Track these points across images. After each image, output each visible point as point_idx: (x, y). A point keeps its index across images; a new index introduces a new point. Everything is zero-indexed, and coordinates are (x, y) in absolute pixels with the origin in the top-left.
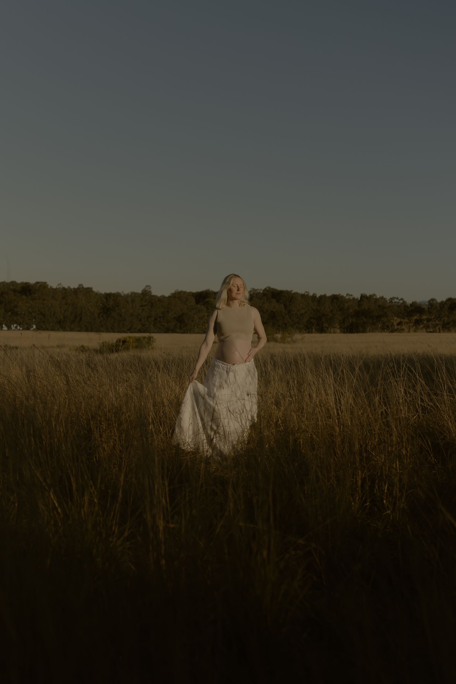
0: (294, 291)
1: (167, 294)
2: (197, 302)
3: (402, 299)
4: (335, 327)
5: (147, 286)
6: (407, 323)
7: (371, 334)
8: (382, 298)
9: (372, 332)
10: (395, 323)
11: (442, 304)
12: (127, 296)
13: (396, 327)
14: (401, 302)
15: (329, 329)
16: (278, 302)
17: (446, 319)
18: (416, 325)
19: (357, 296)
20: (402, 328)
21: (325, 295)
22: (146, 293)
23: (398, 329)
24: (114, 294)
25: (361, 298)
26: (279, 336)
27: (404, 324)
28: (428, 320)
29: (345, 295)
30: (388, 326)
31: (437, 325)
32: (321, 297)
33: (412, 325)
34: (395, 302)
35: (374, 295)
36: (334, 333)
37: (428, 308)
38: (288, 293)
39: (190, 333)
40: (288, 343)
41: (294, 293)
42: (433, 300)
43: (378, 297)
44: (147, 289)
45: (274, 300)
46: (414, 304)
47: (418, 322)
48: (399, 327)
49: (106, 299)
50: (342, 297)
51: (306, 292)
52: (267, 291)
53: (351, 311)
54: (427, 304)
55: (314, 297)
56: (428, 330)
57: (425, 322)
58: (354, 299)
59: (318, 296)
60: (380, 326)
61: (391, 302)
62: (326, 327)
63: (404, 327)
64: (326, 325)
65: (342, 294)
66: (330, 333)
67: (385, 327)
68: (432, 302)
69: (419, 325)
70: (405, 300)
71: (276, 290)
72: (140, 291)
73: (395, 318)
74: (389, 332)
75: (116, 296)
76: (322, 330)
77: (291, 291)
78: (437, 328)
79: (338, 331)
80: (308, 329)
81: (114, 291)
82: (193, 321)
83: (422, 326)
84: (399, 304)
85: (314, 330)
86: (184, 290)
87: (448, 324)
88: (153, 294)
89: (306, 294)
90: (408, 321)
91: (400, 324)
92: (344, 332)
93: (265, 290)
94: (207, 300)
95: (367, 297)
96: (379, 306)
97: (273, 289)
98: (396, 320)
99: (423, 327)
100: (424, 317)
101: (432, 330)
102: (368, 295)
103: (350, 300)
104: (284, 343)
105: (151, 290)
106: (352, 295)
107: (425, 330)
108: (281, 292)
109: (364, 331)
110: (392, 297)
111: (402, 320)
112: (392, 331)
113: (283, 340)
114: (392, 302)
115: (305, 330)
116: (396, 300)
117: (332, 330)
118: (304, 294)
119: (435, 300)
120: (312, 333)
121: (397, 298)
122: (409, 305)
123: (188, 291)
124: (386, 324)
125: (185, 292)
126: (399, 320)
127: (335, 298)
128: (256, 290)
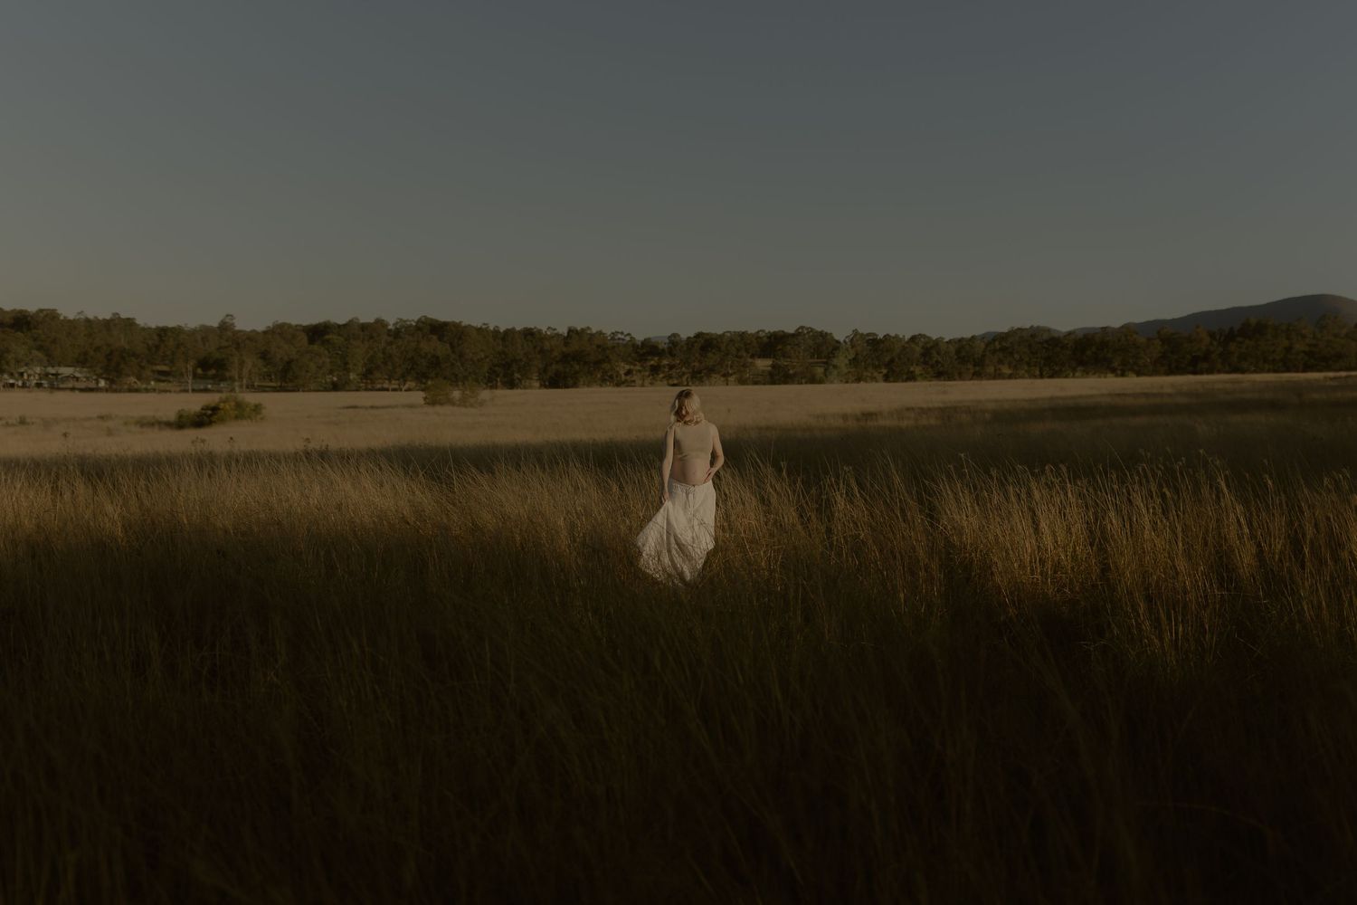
0: (465, 322)
1: (261, 328)
2: (311, 341)
3: (629, 334)
4: (531, 379)
5: (227, 316)
6: (640, 371)
7: (586, 389)
8: (600, 333)
9: (588, 386)
10: (622, 372)
11: (690, 342)
12: (193, 332)
13: (623, 377)
14: (628, 338)
15: (523, 382)
16: (440, 339)
17: (696, 364)
18: (653, 375)
19: (563, 331)
20: (633, 379)
21: (514, 329)
22: (224, 327)
23: (626, 381)
24: (173, 328)
25: (568, 333)
26: (456, 394)
27: (634, 372)
28: (671, 367)
29: (544, 329)
30: (611, 377)
31: (684, 374)
32: (507, 332)
33: (647, 373)
34: (619, 339)
35: (588, 328)
36: (531, 387)
37: (669, 348)
38: (456, 325)
39: (303, 391)
40: (472, 406)
41: (465, 327)
42: (674, 335)
43: (594, 331)
44: (227, 320)
45: (435, 337)
46: (646, 343)
47: (655, 370)
48: (628, 377)
49: (159, 335)
50: (540, 331)
51: (484, 324)
52: (423, 322)
53: (555, 353)
54: (667, 341)
55: (496, 332)
56: (671, 382)
57: (666, 370)
58: (558, 335)
59: (502, 331)
60: (599, 376)
61: (613, 339)
62: (518, 379)
63: (635, 378)
64: (517, 375)
65: (539, 327)
66: (525, 388)
67: (607, 378)
68: (674, 341)
69: (658, 374)
70: (633, 335)
71: (437, 321)
72: (215, 325)
73: (622, 364)
74: (614, 386)
75: (177, 331)
76: (511, 384)
77: (460, 322)
78: (684, 378)
79: (537, 384)
80: (491, 382)
81: (171, 324)
82: (307, 371)
83: (661, 376)
84: (625, 342)
85: (499, 384)
86: (288, 321)
87: (700, 372)
88: (237, 328)
89: (484, 327)
90: (640, 369)
91: (629, 373)
92: (546, 387)
93: (419, 321)
94: (327, 337)
95: (577, 331)
96: (599, 346)
97: (432, 319)
98: (623, 368)
99: (664, 377)
100: (665, 362)
101: (675, 382)
102: (579, 329)
103: (552, 337)
104: (466, 407)
105: (234, 321)
106: (555, 329)
107: (665, 382)
108: (445, 324)
109: (575, 385)
110: (613, 331)
111: (632, 367)
112: (618, 385)
113: (463, 402)
114: (615, 339)
115: (486, 384)
116: (620, 336)
117: (527, 384)
118: (481, 328)
119: (679, 335)
120: (496, 388)
121: (622, 333)
122: (640, 344)
123: (294, 322)
124: (609, 374)
125: (290, 326)
126: (627, 367)
127: (529, 333)
128: (405, 321)
